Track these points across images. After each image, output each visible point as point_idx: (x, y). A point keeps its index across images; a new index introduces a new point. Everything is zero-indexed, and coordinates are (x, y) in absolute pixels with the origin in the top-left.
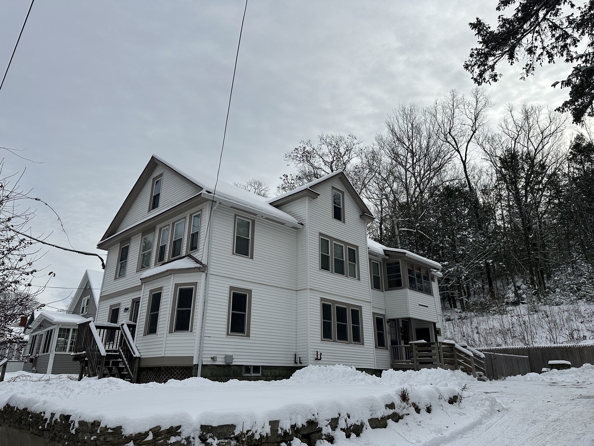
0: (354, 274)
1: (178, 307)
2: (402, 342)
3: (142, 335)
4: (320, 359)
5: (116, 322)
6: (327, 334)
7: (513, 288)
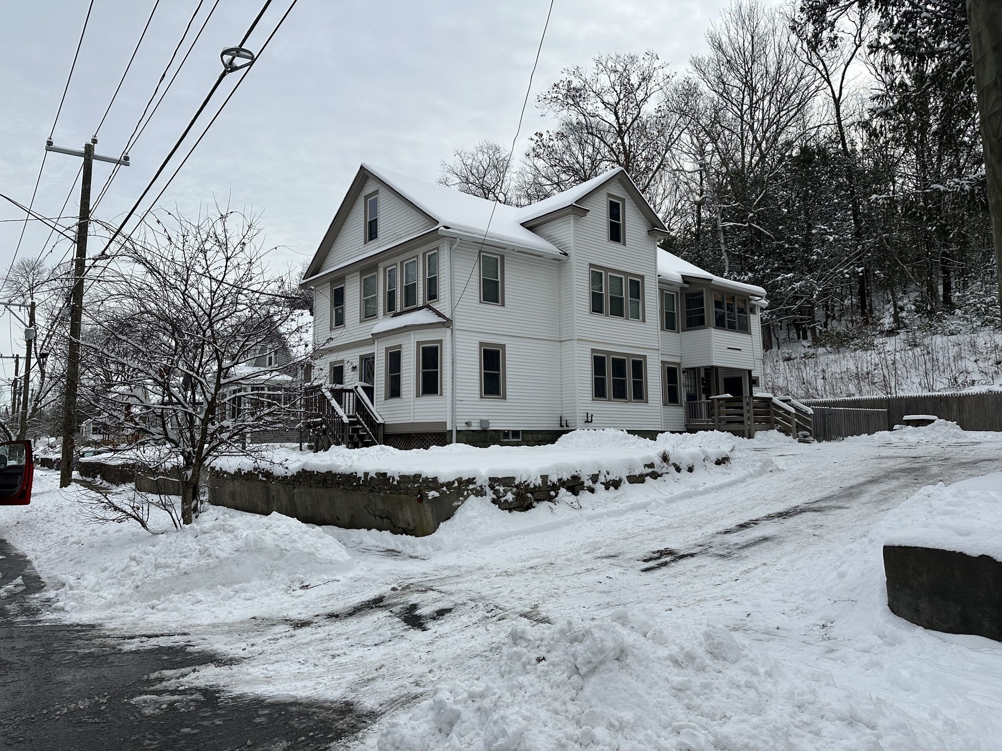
0: (637, 314)
1: (423, 368)
2: (704, 396)
3: (383, 399)
4: (591, 421)
5: (341, 383)
6: (599, 392)
7: (892, 310)
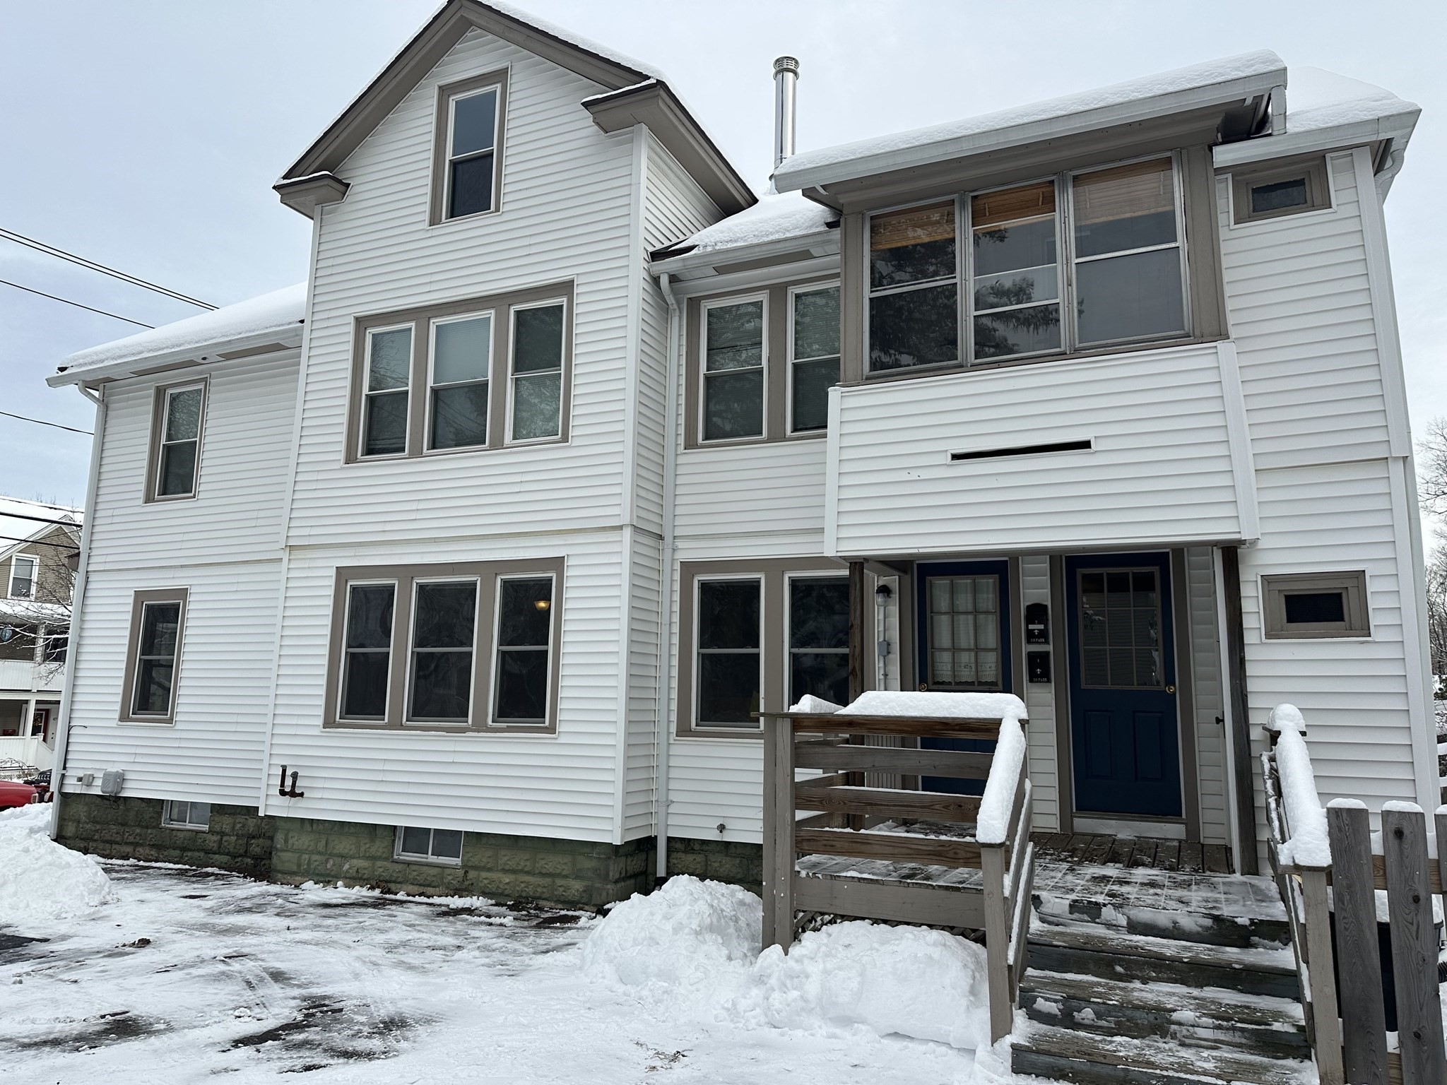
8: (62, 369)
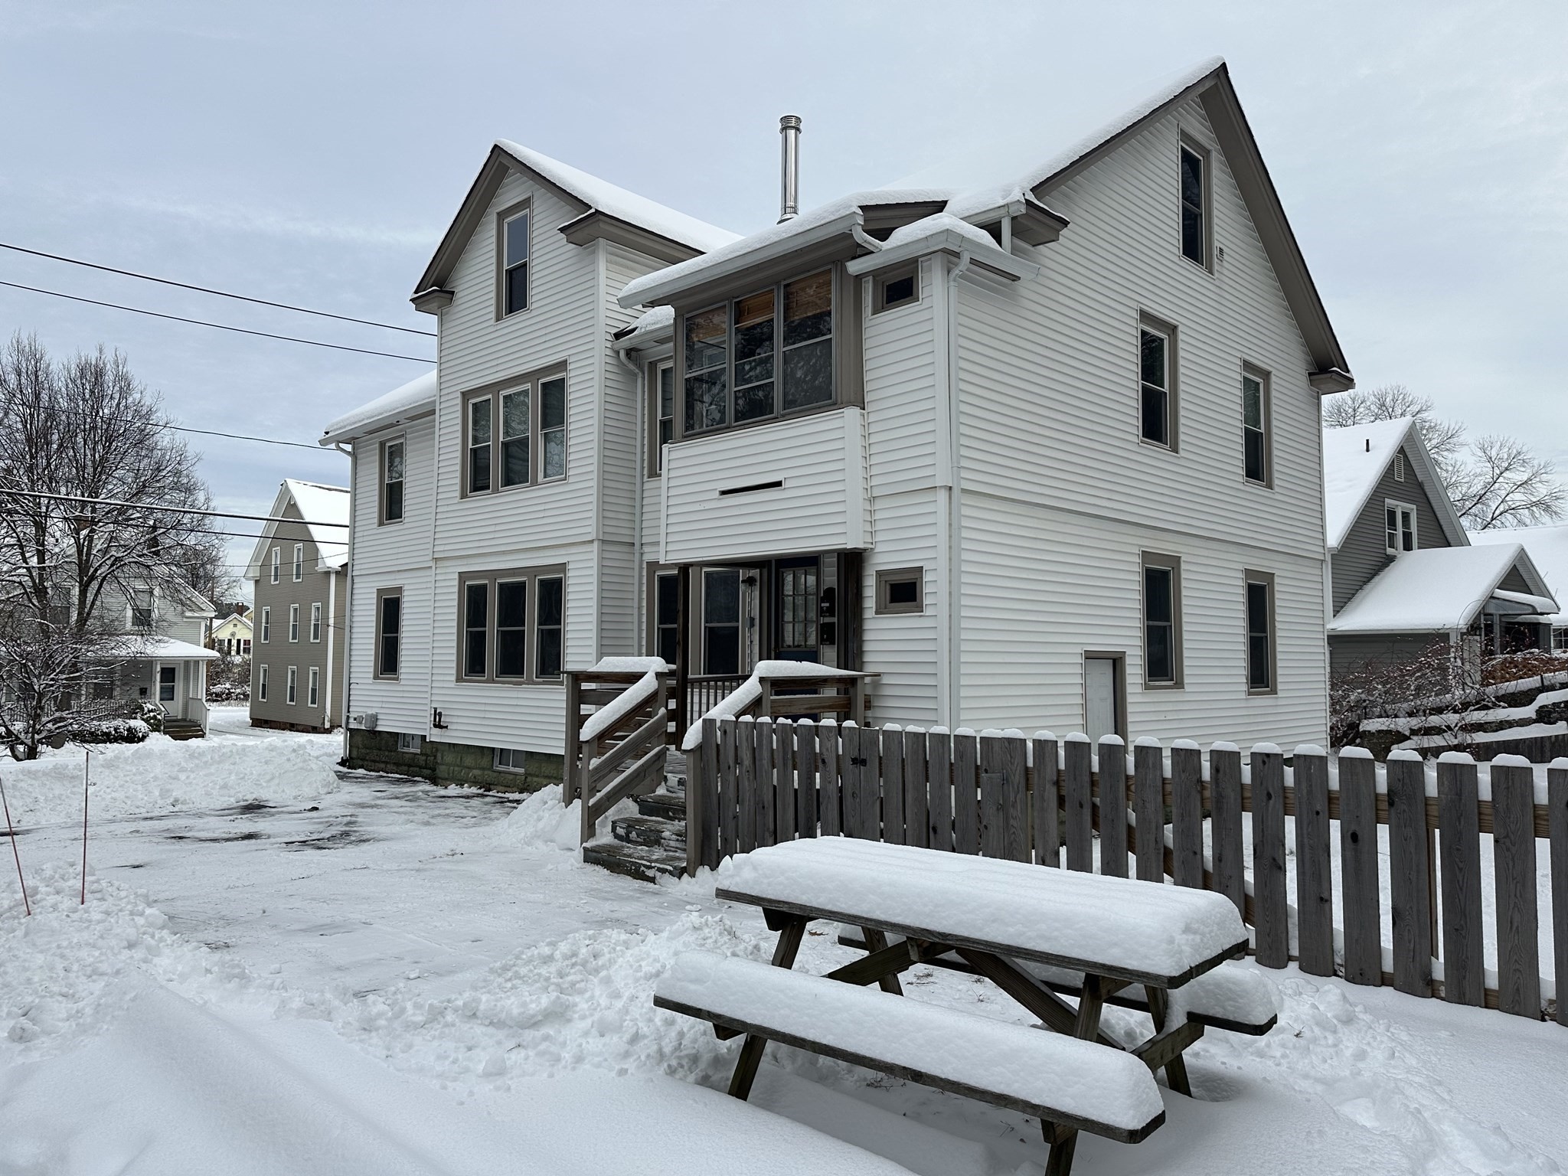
8: (327, 433)
